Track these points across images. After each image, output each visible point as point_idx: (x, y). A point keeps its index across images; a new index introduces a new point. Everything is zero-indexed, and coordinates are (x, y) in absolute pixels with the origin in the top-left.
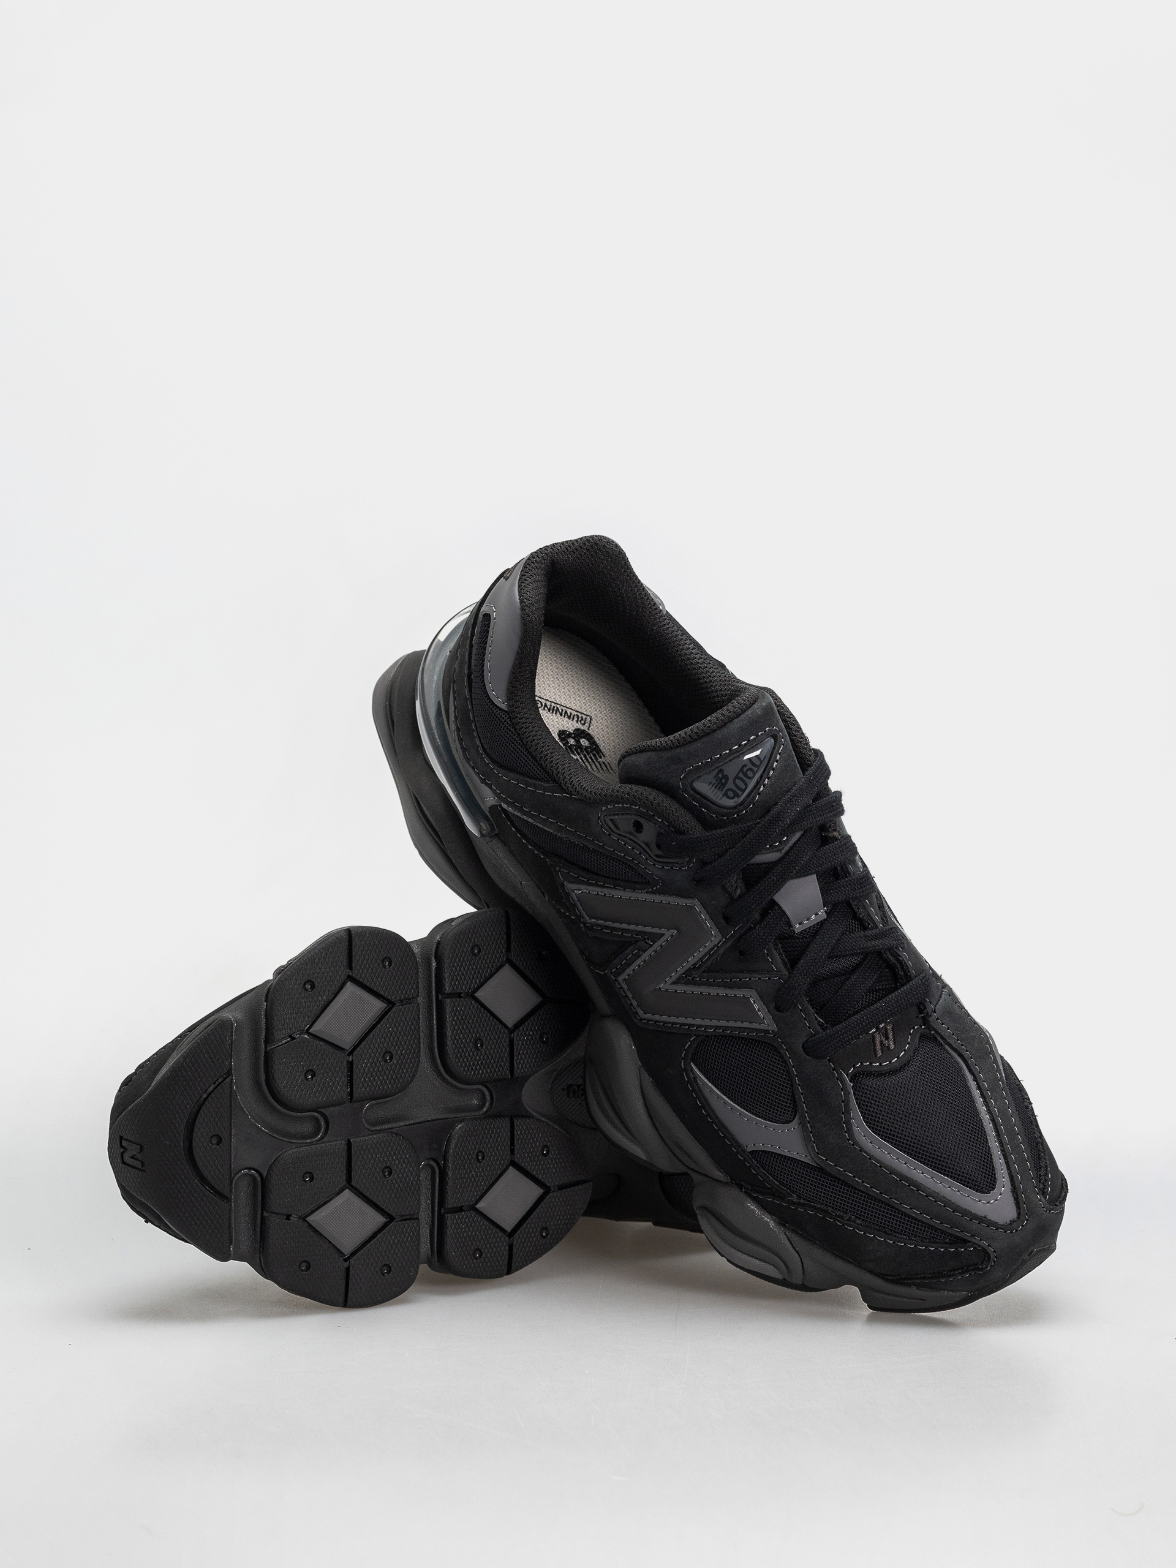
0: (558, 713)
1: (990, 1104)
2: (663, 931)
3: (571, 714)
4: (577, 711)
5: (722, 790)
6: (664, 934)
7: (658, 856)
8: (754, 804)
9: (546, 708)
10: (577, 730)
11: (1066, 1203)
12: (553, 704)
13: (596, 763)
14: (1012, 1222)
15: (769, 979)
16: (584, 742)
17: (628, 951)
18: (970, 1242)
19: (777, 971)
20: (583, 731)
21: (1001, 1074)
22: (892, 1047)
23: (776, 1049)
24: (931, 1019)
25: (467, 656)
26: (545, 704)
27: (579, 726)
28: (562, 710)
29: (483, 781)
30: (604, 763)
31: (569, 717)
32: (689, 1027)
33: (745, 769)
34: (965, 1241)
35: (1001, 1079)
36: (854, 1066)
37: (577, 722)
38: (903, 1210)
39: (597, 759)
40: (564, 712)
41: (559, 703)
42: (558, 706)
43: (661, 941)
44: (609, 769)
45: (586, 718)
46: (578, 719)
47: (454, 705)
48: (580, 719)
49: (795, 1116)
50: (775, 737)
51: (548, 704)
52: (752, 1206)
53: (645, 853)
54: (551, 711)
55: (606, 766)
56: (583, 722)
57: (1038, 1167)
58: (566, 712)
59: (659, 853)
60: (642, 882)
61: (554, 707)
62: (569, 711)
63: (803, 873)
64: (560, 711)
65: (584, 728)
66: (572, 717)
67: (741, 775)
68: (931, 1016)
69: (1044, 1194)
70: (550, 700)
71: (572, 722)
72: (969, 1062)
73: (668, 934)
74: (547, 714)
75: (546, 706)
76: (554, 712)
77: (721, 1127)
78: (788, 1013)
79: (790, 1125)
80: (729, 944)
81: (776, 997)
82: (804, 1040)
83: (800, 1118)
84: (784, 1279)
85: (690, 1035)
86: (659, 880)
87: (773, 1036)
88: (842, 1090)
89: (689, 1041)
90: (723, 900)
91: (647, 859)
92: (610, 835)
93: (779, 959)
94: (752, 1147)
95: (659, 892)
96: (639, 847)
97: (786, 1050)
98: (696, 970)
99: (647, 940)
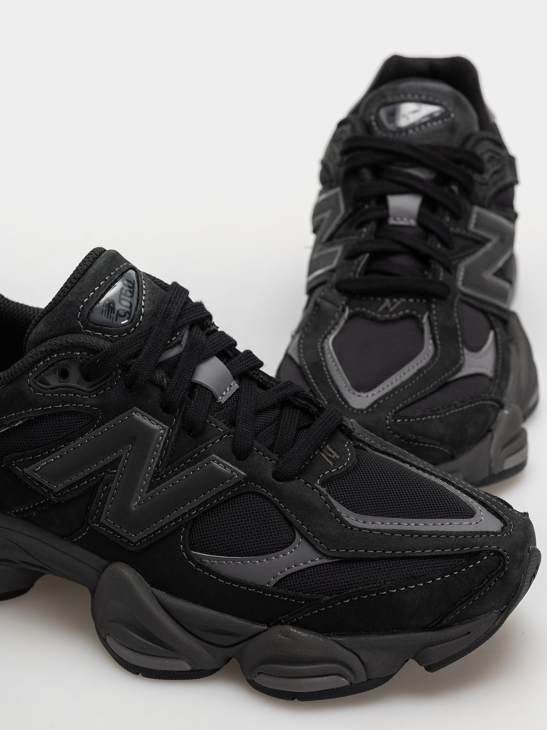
5: (114, 313)
6: (122, 455)
8: (143, 315)
14: (502, 528)
15: (221, 439)
17: (99, 491)
18: (482, 552)
22: (338, 457)
23: (254, 493)
32: (176, 522)
33: (124, 291)
34: (478, 554)
36: (319, 478)
38: (417, 555)
49: (295, 535)
52: (293, 630)
63: (206, 358)
67: (122, 296)
77: (241, 583)
78: (249, 458)
79: (295, 544)
80: (176, 431)
81: (234, 451)
82: (271, 470)
83: (300, 533)
84: (351, 683)
85: (180, 529)
86: (99, 409)
87: (246, 484)
88: (321, 495)
89: (182, 534)
90: (156, 394)
91: (82, 396)
92: (44, 395)
93: (220, 423)
94: (273, 581)
95: (103, 422)
96: (71, 389)
97: (262, 488)
98: (160, 470)
99: (111, 470)
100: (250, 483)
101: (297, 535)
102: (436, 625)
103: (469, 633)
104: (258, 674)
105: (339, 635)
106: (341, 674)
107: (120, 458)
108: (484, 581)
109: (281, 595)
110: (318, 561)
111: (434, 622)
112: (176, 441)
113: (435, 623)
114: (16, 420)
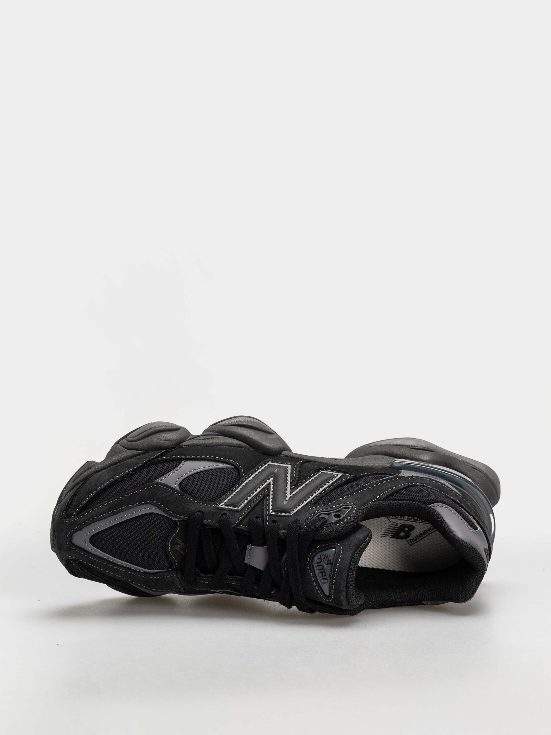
0: (422, 533)
1: (125, 569)
2: (292, 495)
3: (418, 538)
4: (418, 541)
5: (323, 558)
6: (290, 495)
7: (321, 514)
8: (308, 567)
9: (428, 530)
10: (410, 535)
11: (64, 567)
12: (428, 534)
13: (390, 532)
14: (72, 539)
16: (402, 534)
17: (297, 477)
19: (239, 525)
20: (408, 537)
21: (134, 584)
24: (175, 573)
25: (468, 510)
26: (430, 531)
27: (411, 538)
28: (422, 536)
29: (413, 476)
30: (388, 535)
31: (417, 536)
33: (324, 574)
35: (132, 582)
36: (180, 526)
37: (413, 538)
39: (392, 533)
40: (421, 536)
41: (426, 537)
42: (425, 536)
43: (288, 492)
44: (384, 535)
45: (412, 543)
46: (414, 539)
47: (454, 491)
48: (413, 540)
49: (180, 488)
50: (328, 597)
51: (429, 533)
53: (325, 511)
54: (425, 531)
55: (386, 535)
56: (411, 540)
57: (87, 567)
58: (421, 537)
59: (321, 516)
60: (316, 502)
61: (426, 534)
62: (420, 538)
64: (423, 535)
65: (408, 539)
66: (417, 538)
68: (176, 574)
69: (74, 560)
70: (431, 534)
71: (414, 536)
72: (148, 575)
73: (289, 496)
74: (425, 528)
75: (429, 531)
76: (424, 532)
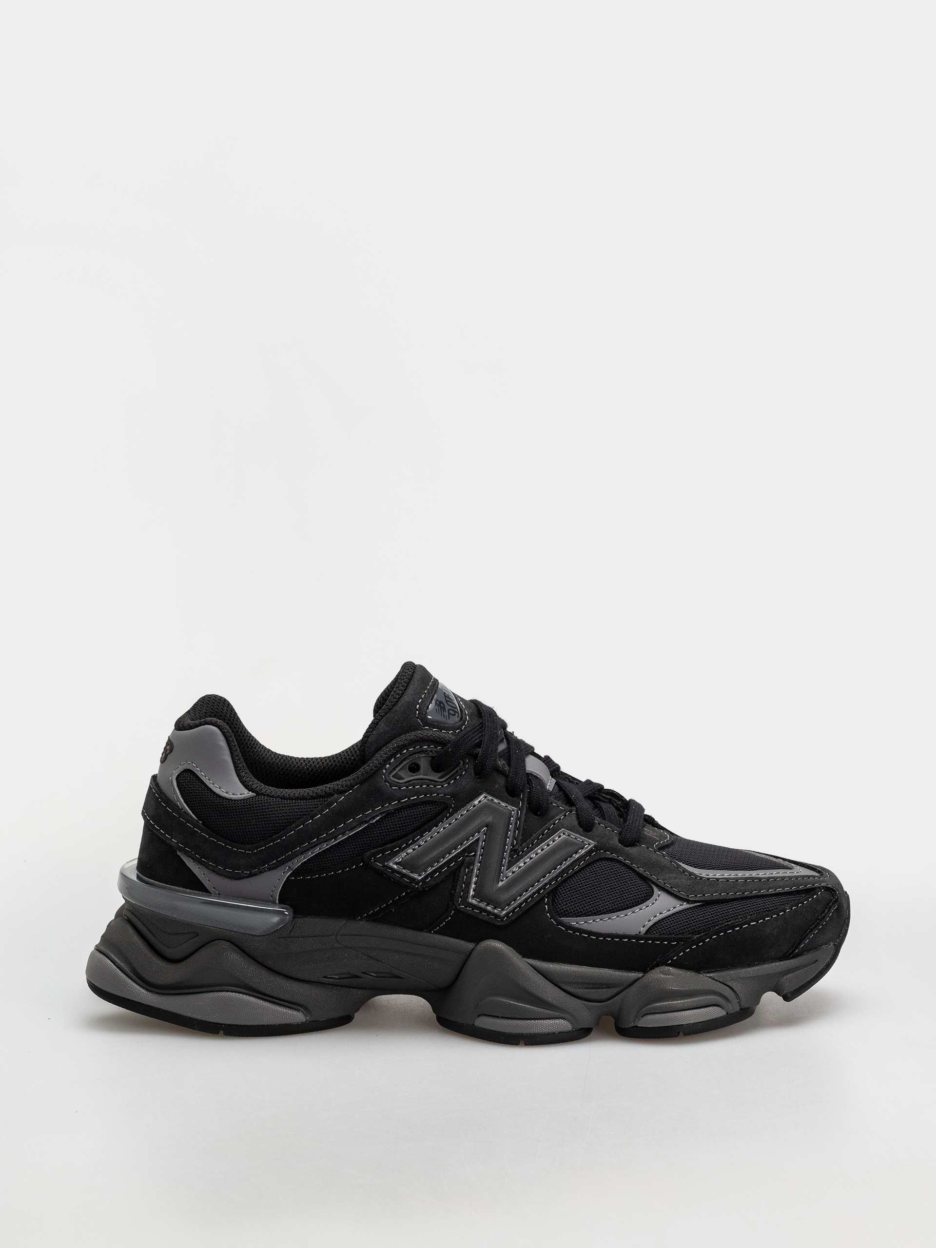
5: (445, 712)
6: (479, 838)
15: (565, 816)
18: (815, 888)
23: (606, 859)
34: (812, 890)
36: (654, 846)
49: (653, 889)
73: (482, 835)
77: (613, 936)
78: (594, 830)
79: (655, 896)
80: (524, 811)
81: (580, 824)
82: (617, 838)
83: (657, 886)
84: (727, 1013)
85: (543, 899)
86: (451, 797)
87: (597, 852)
88: (664, 857)
89: (546, 904)
90: (501, 780)
91: (435, 786)
92: (399, 789)
93: (560, 803)
94: (643, 930)
95: (456, 810)
96: (424, 781)
97: (612, 854)
98: (516, 847)
99: (469, 853)
100: (600, 851)
101: (655, 889)
102: (791, 953)
103: (817, 961)
104: (642, 1017)
105: (708, 973)
106: (719, 1004)
107: (478, 840)
108: (825, 911)
109: (654, 940)
110: (679, 908)
111: (789, 951)
112: (525, 821)
113: (791, 951)
114: (375, 815)
